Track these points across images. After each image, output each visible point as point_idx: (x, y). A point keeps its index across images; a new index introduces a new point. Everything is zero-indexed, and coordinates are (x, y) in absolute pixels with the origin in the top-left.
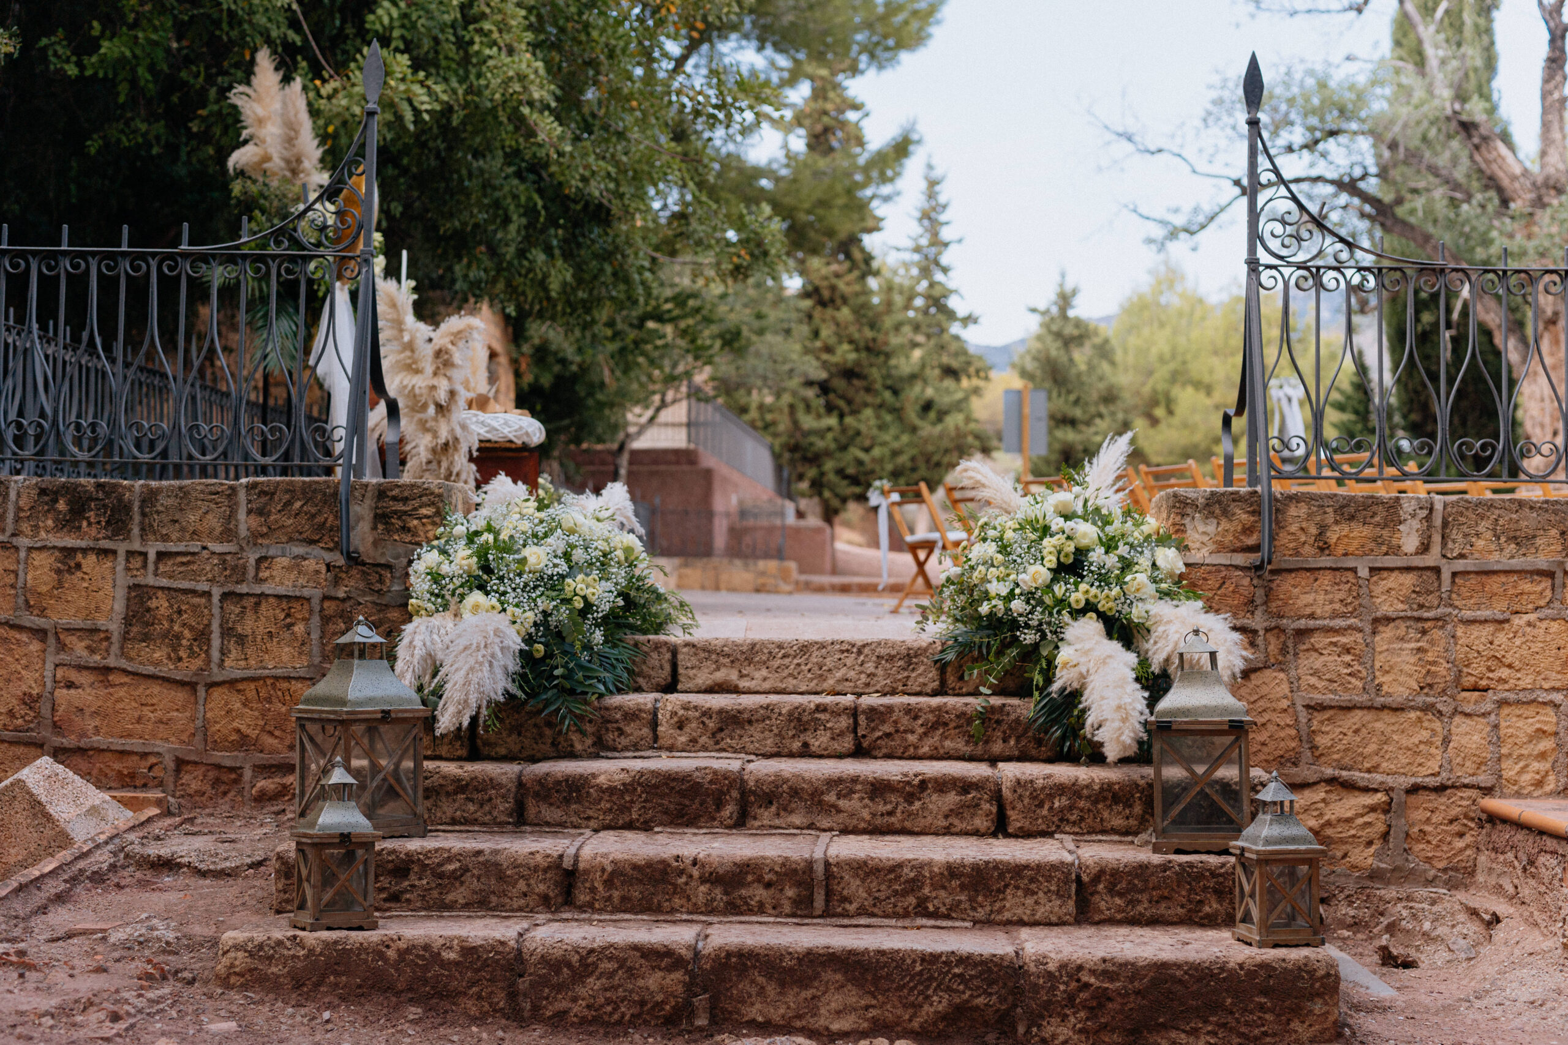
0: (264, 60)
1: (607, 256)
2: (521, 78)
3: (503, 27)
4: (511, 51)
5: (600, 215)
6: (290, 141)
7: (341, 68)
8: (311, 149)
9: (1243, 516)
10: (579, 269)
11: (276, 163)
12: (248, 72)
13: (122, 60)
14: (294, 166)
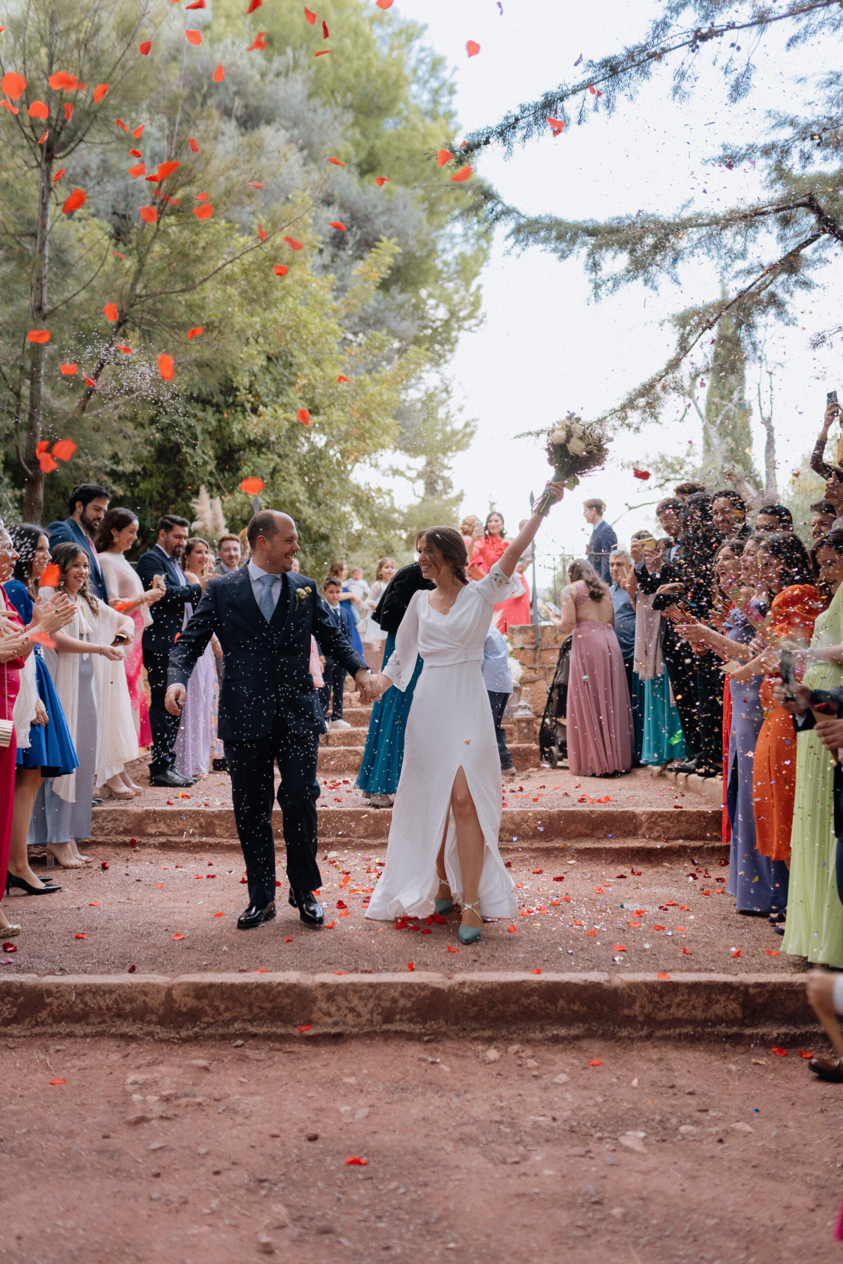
0: (203, 489)
1: (328, 554)
2: (296, 493)
3: (289, 474)
4: (292, 482)
5: (325, 538)
6: (215, 518)
7: (231, 492)
8: (222, 522)
9: (531, 633)
10: (317, 559)
11: (210, 527)
12: (197, 493)
13: (148, 490)
14: (216, 529)
